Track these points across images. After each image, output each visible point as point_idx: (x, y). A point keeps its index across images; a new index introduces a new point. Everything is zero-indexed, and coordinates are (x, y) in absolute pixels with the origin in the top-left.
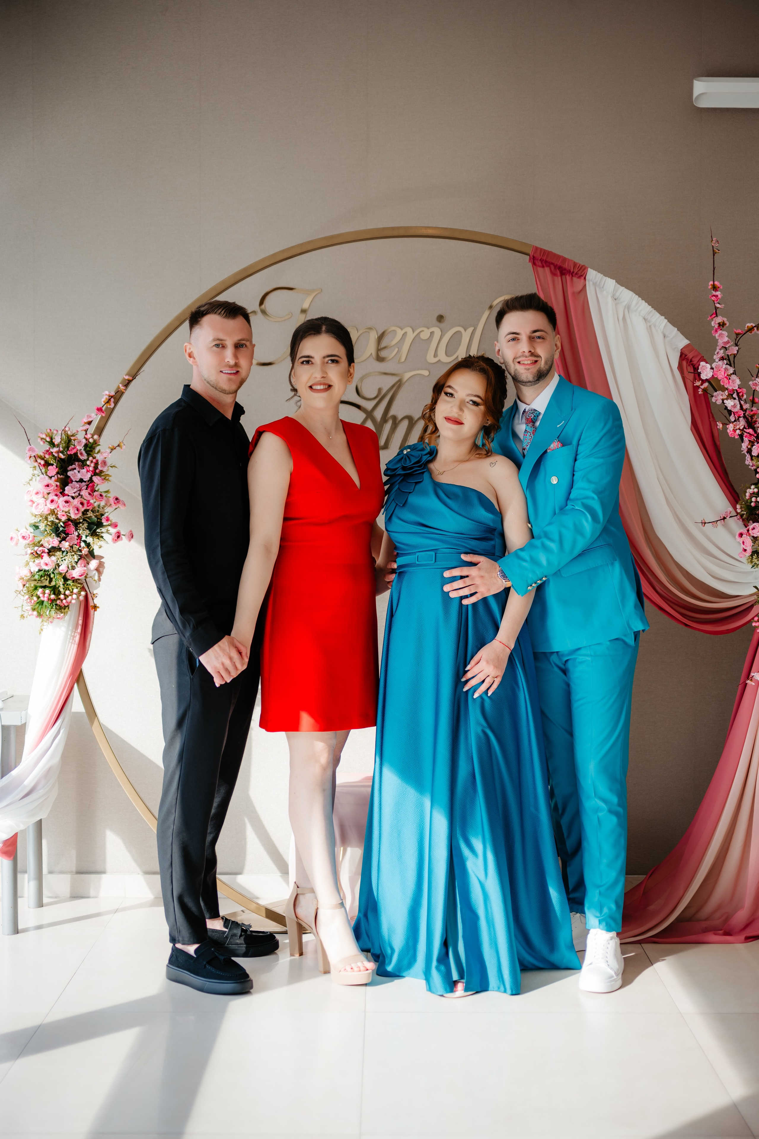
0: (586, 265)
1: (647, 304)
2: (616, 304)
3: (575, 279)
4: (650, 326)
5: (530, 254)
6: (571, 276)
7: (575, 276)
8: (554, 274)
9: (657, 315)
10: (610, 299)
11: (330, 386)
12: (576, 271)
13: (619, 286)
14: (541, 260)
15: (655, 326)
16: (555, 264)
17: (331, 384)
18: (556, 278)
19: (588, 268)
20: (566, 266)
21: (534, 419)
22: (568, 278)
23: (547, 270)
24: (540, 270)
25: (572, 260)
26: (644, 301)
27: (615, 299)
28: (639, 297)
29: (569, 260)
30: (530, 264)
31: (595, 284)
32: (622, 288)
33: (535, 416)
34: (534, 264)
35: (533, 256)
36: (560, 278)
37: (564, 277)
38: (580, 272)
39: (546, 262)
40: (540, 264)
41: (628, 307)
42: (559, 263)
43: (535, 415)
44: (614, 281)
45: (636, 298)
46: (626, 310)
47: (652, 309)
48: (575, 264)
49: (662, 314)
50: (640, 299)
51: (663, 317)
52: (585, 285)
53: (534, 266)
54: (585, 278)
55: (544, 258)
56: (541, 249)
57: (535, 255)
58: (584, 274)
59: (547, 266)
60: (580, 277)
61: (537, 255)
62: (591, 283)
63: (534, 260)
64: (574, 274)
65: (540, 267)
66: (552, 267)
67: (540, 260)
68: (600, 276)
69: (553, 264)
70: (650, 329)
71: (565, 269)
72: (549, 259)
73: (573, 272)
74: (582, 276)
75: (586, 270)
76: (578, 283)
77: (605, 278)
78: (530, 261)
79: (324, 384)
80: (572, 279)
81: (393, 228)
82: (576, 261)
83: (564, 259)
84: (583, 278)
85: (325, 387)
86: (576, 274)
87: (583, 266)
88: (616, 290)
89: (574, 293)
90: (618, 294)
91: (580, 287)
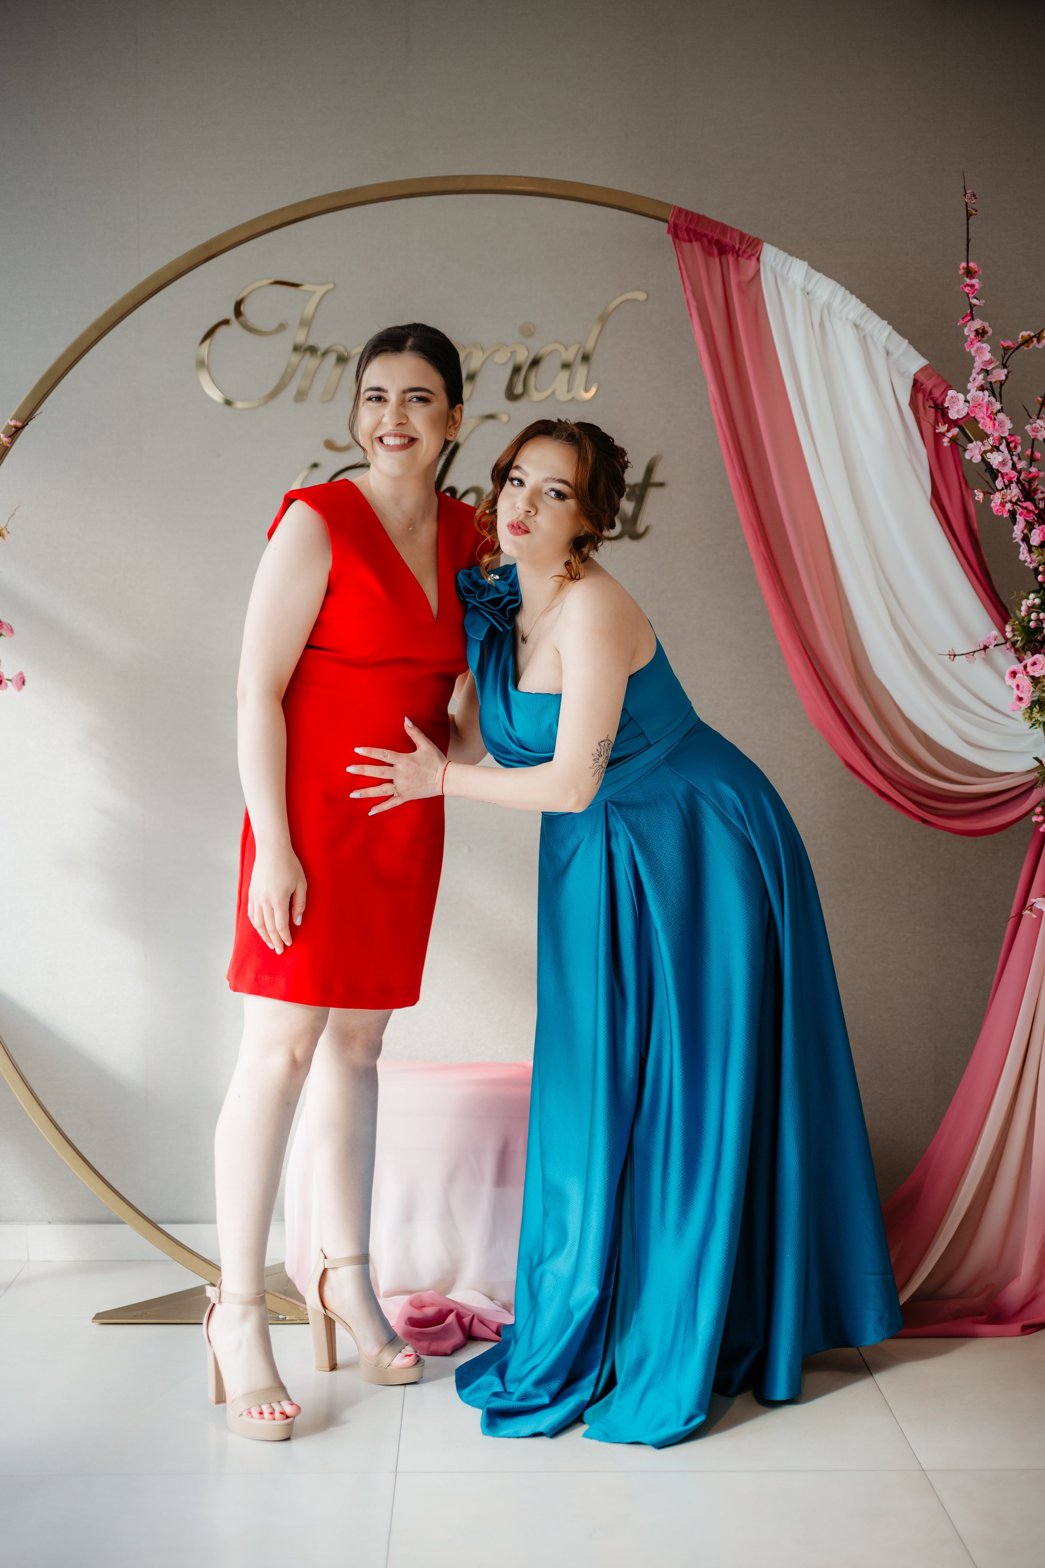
0: (760, 236)
1: (859, 301)
2: (809, 302)
3: (742, 260)
4: (864, 337)
5: (669, 219)
6: (735, 255)
7: (742, 256)
8: (708, 253)
9: (877, 318)
10: (799, 293)
11: (412, 440)
12: (743, 248)
13: (813, 271)
14: (688, 230)
15: (872, 337)
16: (710, 237)
17: (414, 435)
18: (711, 259)
19: (763, 242)
20: (727, 240)
22: (731, 259)
23: (697, 245)
24: (686, 246)
25: (737, 230)
26: (854, 297)
27: (808, 293)
28: (846, 289)
29: (732, 230)
30: (669, 238)
31: (773, 270)
32: (818, 276)
34: (676, 236)
35: (674, 223)
36: (717, 260)
37: (724, 257)
38: (749, 251)
39: (695, 232)
40: (686, 237)
41: (828, 307)
42: (716, 235)
44: (806, 263)
45: (841, 291)
46: (825, 312)
47: (868, 309)
48: (742, 236)
49: (883, 317)
50: (848, 292)
51: (885, 322)
52: (758, 271)
53: (676, 241)
54: (758, 259)
55: (692, 226)
56: (687, 212)
57: (677, 221)
58: (757, 252)
59: (696, 240)
60: (749, 258)
61: (681, 221)
62: (768, 268)
63: (675, 231)
64: (740, 252)
65: (684, 240)
66: (705, 241)
67: (686, 229)
68: (782, 255)
69: (706, 236)
70: (864, 341)
71: (726, 245)
72: (700, 229)
73: (739, 249)
74: (753, 255)
75: (760, 246)
76: (749, 267)
77: (790, 259)
78: (668, 232)
79: (402, 436)
80: (737, 261)
81: (446, 178)
82: (745, 230)
83: (724, 228)
84: (754, 258)
85: (402, 442)
86: (744, 252)
87: (755, 239)
88: (808, 278)
89: (739, 285)
90: (810, 287)
91: (751, 272)
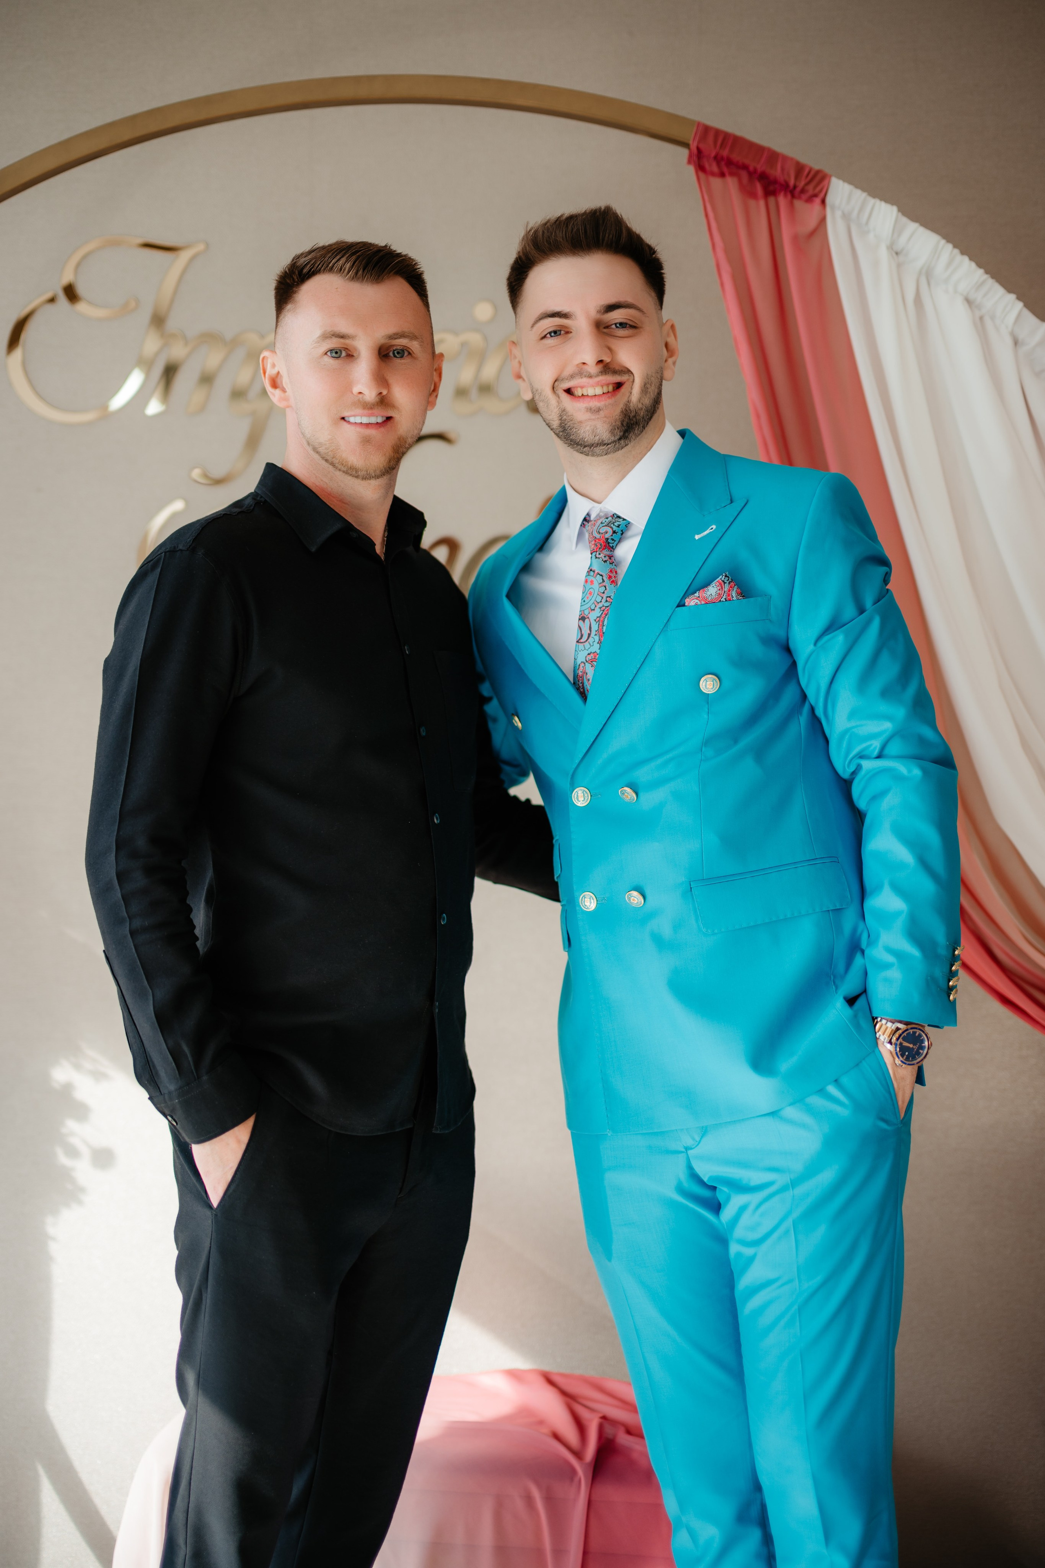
0: (825, 169)
1: (973, 265)
2: (899, 266)
3: (799, 204)
4: (981, 318)
5: (691, 142)
6: (789, 196)
7: (799, 198)
8: (748, 193)
9: (999, 290)
10: (883, 254)
12: (801, 184)
13: (904, 220)
14: (718, 159)
15: (993, 318)
16: (751, 169)
18: (752, 203)
19: (830, 177)
20: (776, 172)
21: (613, 540)
22: (782, 200)
23: (731, 183)
24: (716, 183)
25: (792, 159)
26: (966, 259)
27: (897, 253)
28: (955, 246)
29: (785, 158)
30: (691, 169)
31: (846, 217)
32: (912, 227)
33: (614, 532)
34: (701, 168)
35: (698, 149)
36: (762, 203)
37: (772, 200)
38: (810, 188)
39: (729, 162)
40: (715, 168)
41: (927, 273)
42: (761, 167)
43: (615, 528)
44: (895, 209)
45: (947, 250)
46: (923, 281)
47: (986, 276)
48: (800, 168)
49: (1010, 290)
50: (956, 251)
51: (1012, 297)
52: (823, 220)
53: (702, 175)
54: (823, 202)
55: (725, 153)
56: (718, 132)
57: (702, 146)
58: (821, 191)
59: (732, 174)
60: (810, 200)
61: (708, 146)
62: (838, 213)
63: (699, 160)
64: (797, 192)
65: (713, 174)
66: (744, 174)
67: (716, 158)
68: (859, 195)
69: (745, 167)
70: (980, 324)
71: (775, 181)
72: (736, 157)
73: (795, 187)
74: (816, 196)
75: (826, 182)
76: (809, 213)
77: (872, 201)
78: (689, 162)
80: (791, 205)
82: (803, 160)
83: (773, 156)
84: (818, 201)
86: (803, 191)
87: (818, 172)
88: (897, 230)
89: (795, 239)
90: (902, 241)
91: (812, 223)
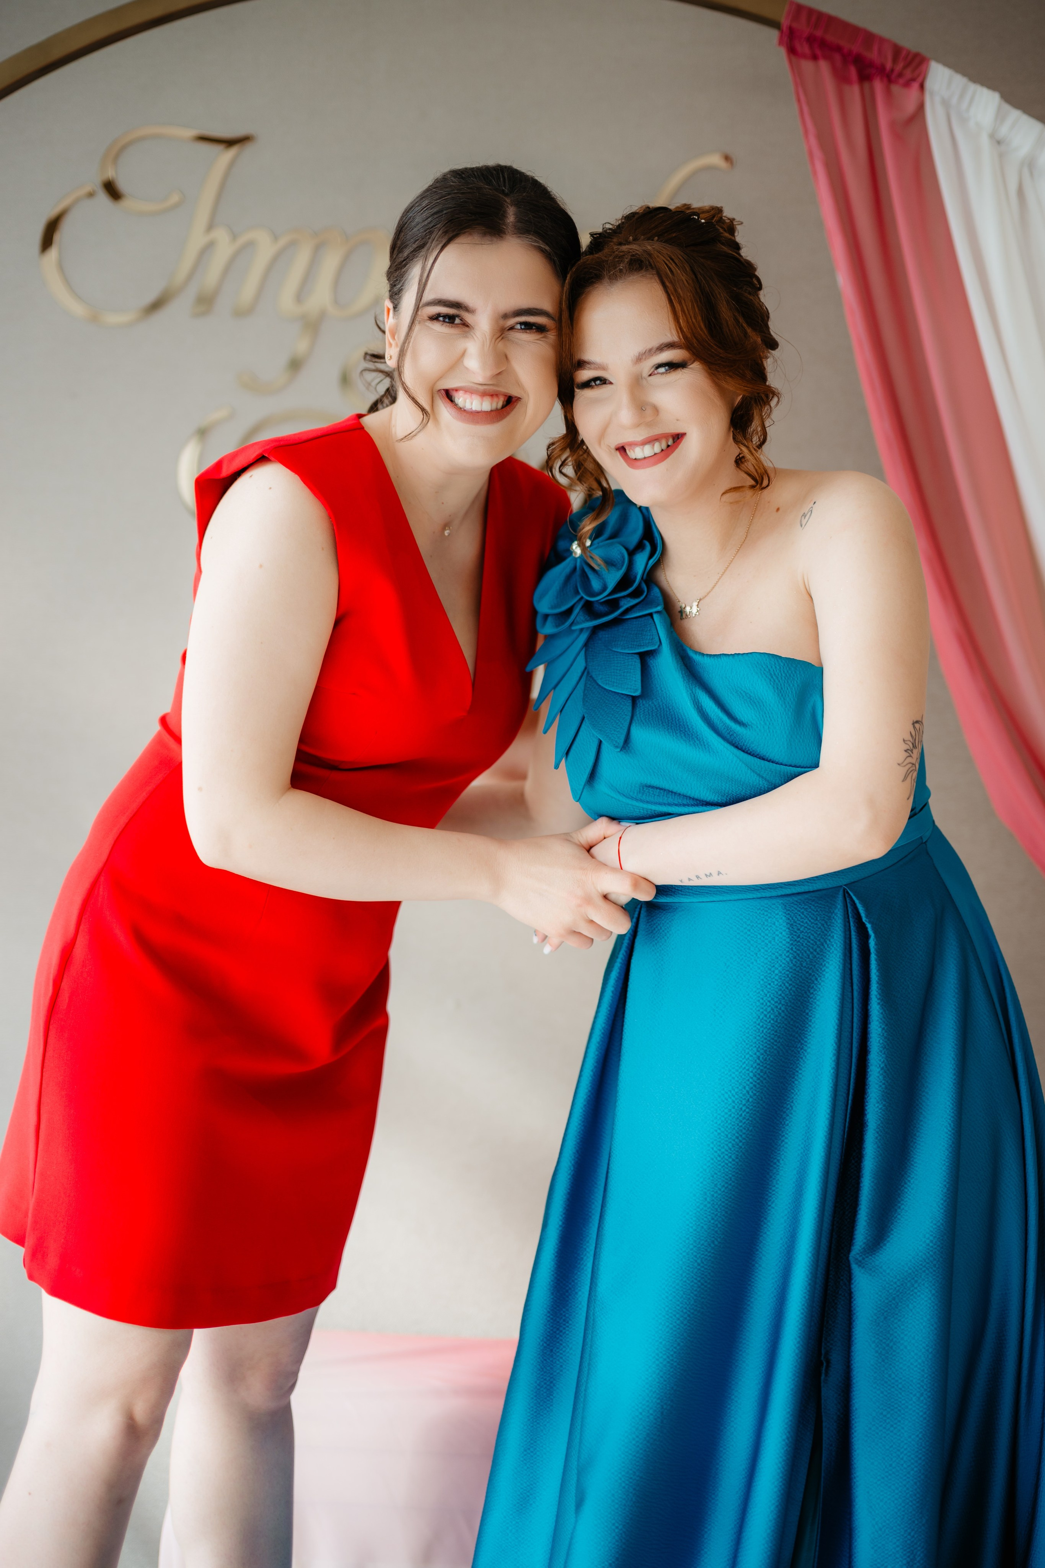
0: (924, 51)
2: (1001, 156)
3: (896, 89)
5: (782, 23)
6: (885, 81)
7: (896, 82)
8: (841, 78)
10: (985, 141)
11: (510, 402)
12: (898, 69)
13: (1007, 107)
14: (811, 40)
16: (846, 51)
18: (846, 88)
19: (929, 59)
20: (873, 55)
22: (878, 86)
23: (824, 66)
24: (807, 66)
25: (889, 41)
27: (999, 143)
29: (882, 40)
30: (782, 52)
31: (946, 103)
32: (1015, 114)
34: (792, 51)
35: (789, 29)
36: (857, 88)
37: (866, 85)
38: (908, 73)
39: (823, 44)
40: (807, 50)
41: (1030, 164)
42: (856, 48)
44: (997, 95)
46: (1026, 171)
48: (897, 50)
52: (921, 107)
53: (794, 58)
54: (922, 87)
55: (819, 33)
56: (811, 11)
57: (794, 26)
58: (918, 76)
59: (825, 58)
60: (907, 84)
61: (801, 26)
62: (937, 99)
63: (790, 42)
64: (894, 76)
65: (804, 56)
66: (837, 57)
67: (808, 39)
68: (959, 80)
69: (838, 49)
71: (871, 65)
72: (830, 38)
73: (892, 70)
74: (913, 80)
75: (924, 66)
76: (908, 98)
77: (972, 87)
78: (780, 44)
79: (493, 395)
80: (887, 90)
82: (901, 41)
83: (869, 38)
84: (915, 86)
85: (494, 407)
86: (900, 75)
87: (917, 55)
88: (1000, 118)
89: (892, 125)
90: (1004, 131)
91: (910, 107)
